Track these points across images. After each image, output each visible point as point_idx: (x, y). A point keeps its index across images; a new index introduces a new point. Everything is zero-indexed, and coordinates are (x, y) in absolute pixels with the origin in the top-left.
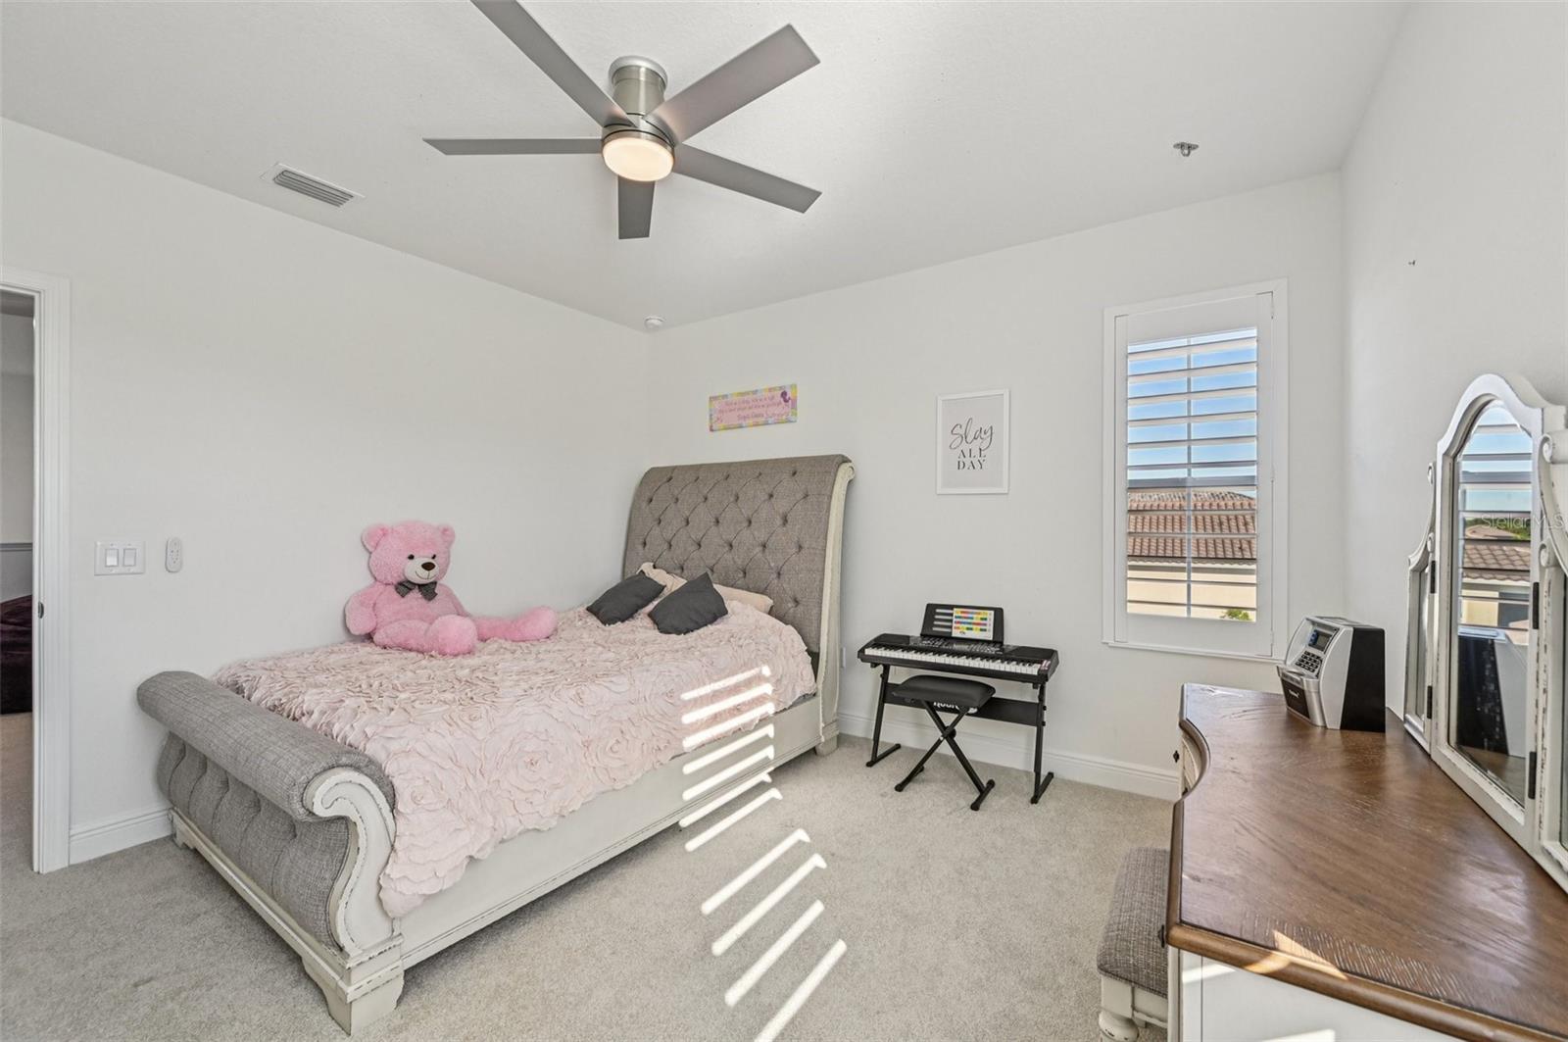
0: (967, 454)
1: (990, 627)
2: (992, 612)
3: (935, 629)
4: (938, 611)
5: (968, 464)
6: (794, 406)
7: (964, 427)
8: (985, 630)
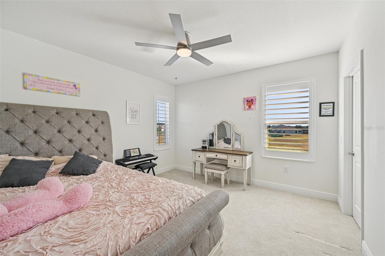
0: (133, 115)
1: (138, 152)
2: (138, 149)
3: (127, 155)
4: (127, 151)
5: (133, 117)
6: (79, 91)
7: (132, 109)
8: (137, 153)
